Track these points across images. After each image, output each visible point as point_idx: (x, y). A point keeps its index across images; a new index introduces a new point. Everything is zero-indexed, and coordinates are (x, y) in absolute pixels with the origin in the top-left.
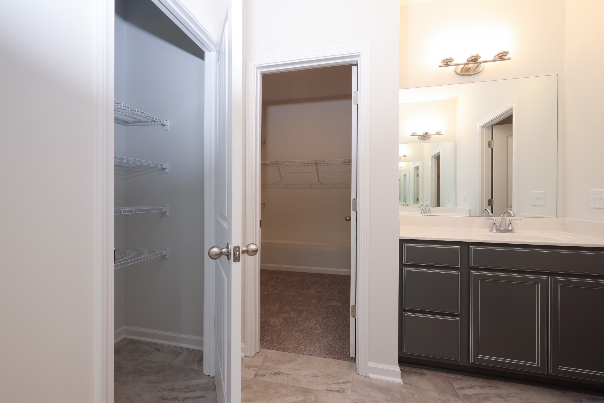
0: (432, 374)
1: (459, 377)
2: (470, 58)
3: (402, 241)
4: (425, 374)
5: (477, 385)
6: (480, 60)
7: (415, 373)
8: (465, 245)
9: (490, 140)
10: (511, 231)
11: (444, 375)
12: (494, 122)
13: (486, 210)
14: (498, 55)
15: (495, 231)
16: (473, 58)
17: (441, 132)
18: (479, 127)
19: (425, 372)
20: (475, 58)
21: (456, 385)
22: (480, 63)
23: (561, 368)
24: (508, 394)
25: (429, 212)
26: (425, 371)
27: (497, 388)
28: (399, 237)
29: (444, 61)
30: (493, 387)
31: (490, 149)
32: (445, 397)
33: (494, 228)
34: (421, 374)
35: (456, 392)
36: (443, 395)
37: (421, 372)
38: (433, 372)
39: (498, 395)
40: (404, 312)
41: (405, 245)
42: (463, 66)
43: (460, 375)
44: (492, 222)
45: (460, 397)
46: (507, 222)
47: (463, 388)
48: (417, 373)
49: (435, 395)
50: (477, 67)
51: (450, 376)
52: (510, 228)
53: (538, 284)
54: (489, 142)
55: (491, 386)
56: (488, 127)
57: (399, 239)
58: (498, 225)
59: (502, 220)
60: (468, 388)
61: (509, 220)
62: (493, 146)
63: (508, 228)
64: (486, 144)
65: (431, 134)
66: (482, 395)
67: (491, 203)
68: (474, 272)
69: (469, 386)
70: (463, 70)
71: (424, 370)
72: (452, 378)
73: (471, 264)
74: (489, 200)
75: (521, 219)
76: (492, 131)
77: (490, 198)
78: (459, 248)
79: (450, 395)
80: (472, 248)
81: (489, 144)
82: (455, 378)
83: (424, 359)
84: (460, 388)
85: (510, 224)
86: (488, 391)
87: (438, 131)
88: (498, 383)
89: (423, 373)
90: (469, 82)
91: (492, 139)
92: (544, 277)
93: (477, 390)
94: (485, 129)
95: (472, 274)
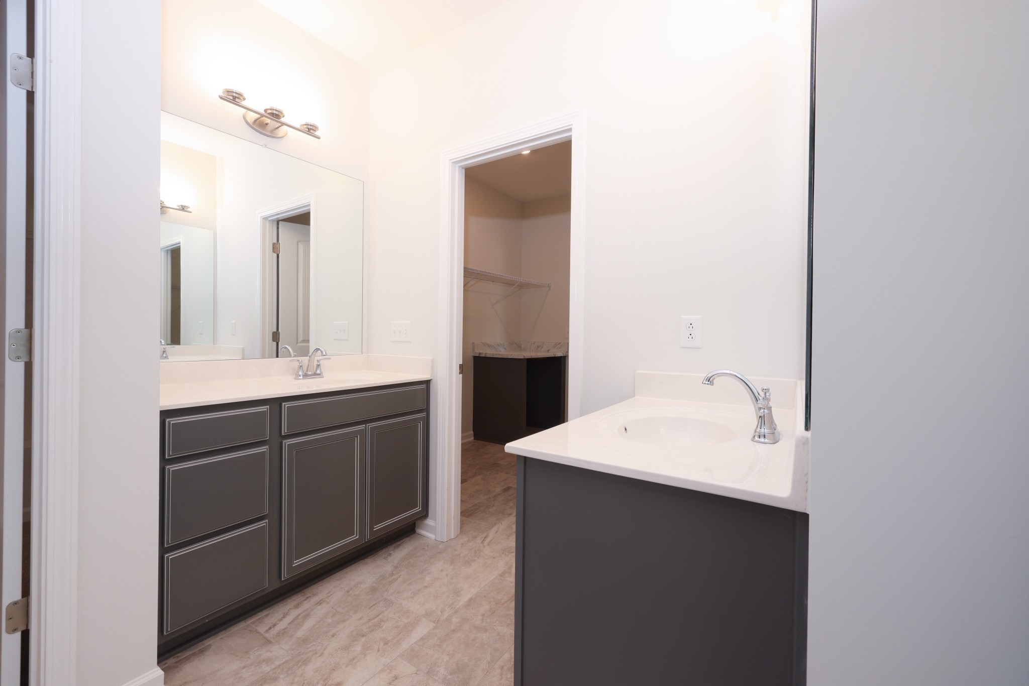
0: (222, 638)
1: (265, 613)
2: (270, 109)
3: (166, 414)
4: (210, 646)
5: (290, 609)
6: (283, 120)
7: (188, 658)
8: (276, 403)
9: (275, 241)
10: (319, 374)
11: (242, 625)
12: (281, 216)
13: (286, 348)
14: (306, 125)
15: (301, 377)
16: (275, 112)
17: (188, 207)
18: (259, 218)
19: (208, 644)
20: (277, 113)
21: (262, 629)
22: (283, 124)
23: (377, 527)
24: (328, 593)
25: (164, 355)
26: (207, 642)
27: (314, 595)
28: (161, 407)
29: (228, 92)
30: (310, 597)
31: (275, 255)
32: (251, 657)
33: (301, 373)
34: (203, 651)
35: (265, 638)
36: (247, 656)
37: (200, 648)
38: (222, 635)
39: (318, 603)
40: (167, 553)
41: (169, 423)
42: (258, 116)
43: (264, 611)
44: (297, 364)
45: (273, 641)
46: (316, 363)
47: (274, 625)
48: (194, 655)
49: (235, 665)
50: (278, 128)
51: (250, 621)
52: (318, 372)
53: (357, 437)
54: (274, 244)
55: (307, 598)
56: (273, 221)
57: (160, 411)
58: (305, 368)
59: (309, 361)
60: (281, 620)
61: (318, 360)
62: (279, 252)
63: (317, 371)
64: (269, 248)
65: (168, 206)
66: (300, 617)
67: (276, 337)
68: (288, 442)
69: (282, 615)
70: (257, 122)
71: (205, 642)
72: (253, 623)
73: (284, 431)
74: (274, 333)
75: (330, 359)
76: (278, 228)
77: (275, 330)
78: (268, 410)
79: (258, 649)
80: (285, 405)
81: (273, 248)
82: (259, 619)
83: (207, 621)
84: (270, 628)
85: (318, 366)
86: (306, 605)
87: (183, 204)
88: (314, 589)
89: (203, 648)
90: (265, 146)
91: (278, 240)
92: (362, 427)
93: (294, 613)
94: (268, 224)
95: (285, 444)
